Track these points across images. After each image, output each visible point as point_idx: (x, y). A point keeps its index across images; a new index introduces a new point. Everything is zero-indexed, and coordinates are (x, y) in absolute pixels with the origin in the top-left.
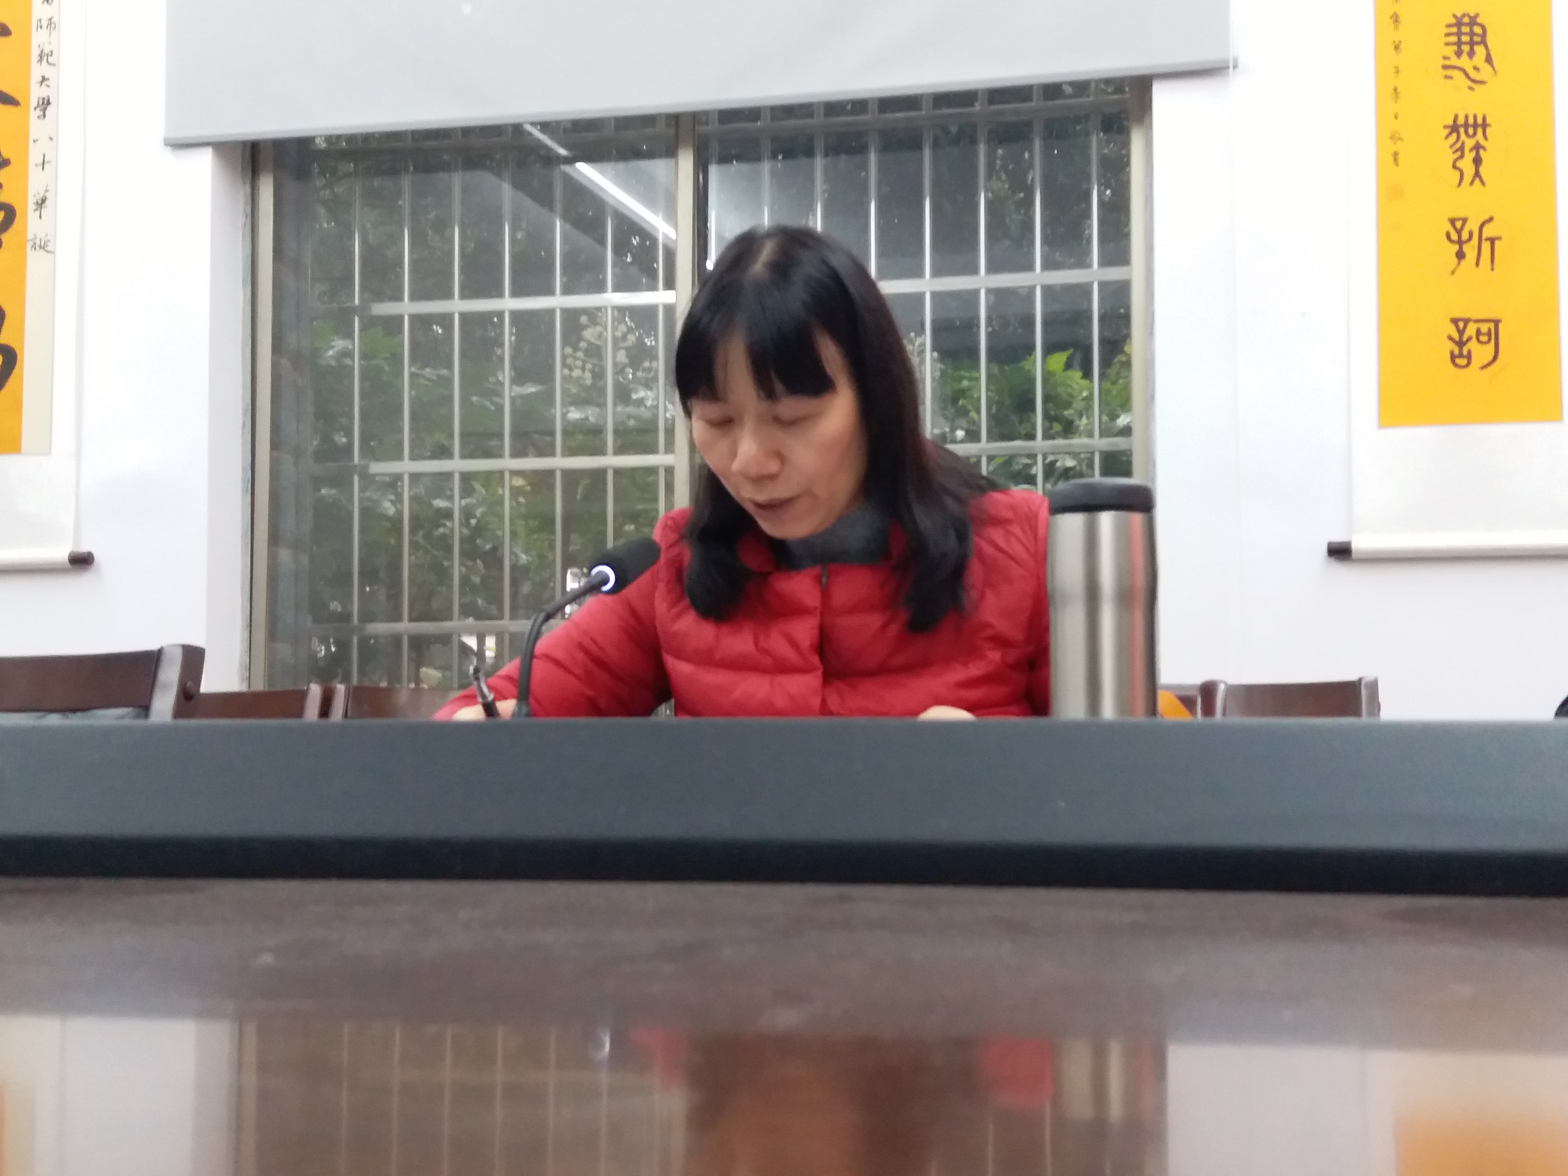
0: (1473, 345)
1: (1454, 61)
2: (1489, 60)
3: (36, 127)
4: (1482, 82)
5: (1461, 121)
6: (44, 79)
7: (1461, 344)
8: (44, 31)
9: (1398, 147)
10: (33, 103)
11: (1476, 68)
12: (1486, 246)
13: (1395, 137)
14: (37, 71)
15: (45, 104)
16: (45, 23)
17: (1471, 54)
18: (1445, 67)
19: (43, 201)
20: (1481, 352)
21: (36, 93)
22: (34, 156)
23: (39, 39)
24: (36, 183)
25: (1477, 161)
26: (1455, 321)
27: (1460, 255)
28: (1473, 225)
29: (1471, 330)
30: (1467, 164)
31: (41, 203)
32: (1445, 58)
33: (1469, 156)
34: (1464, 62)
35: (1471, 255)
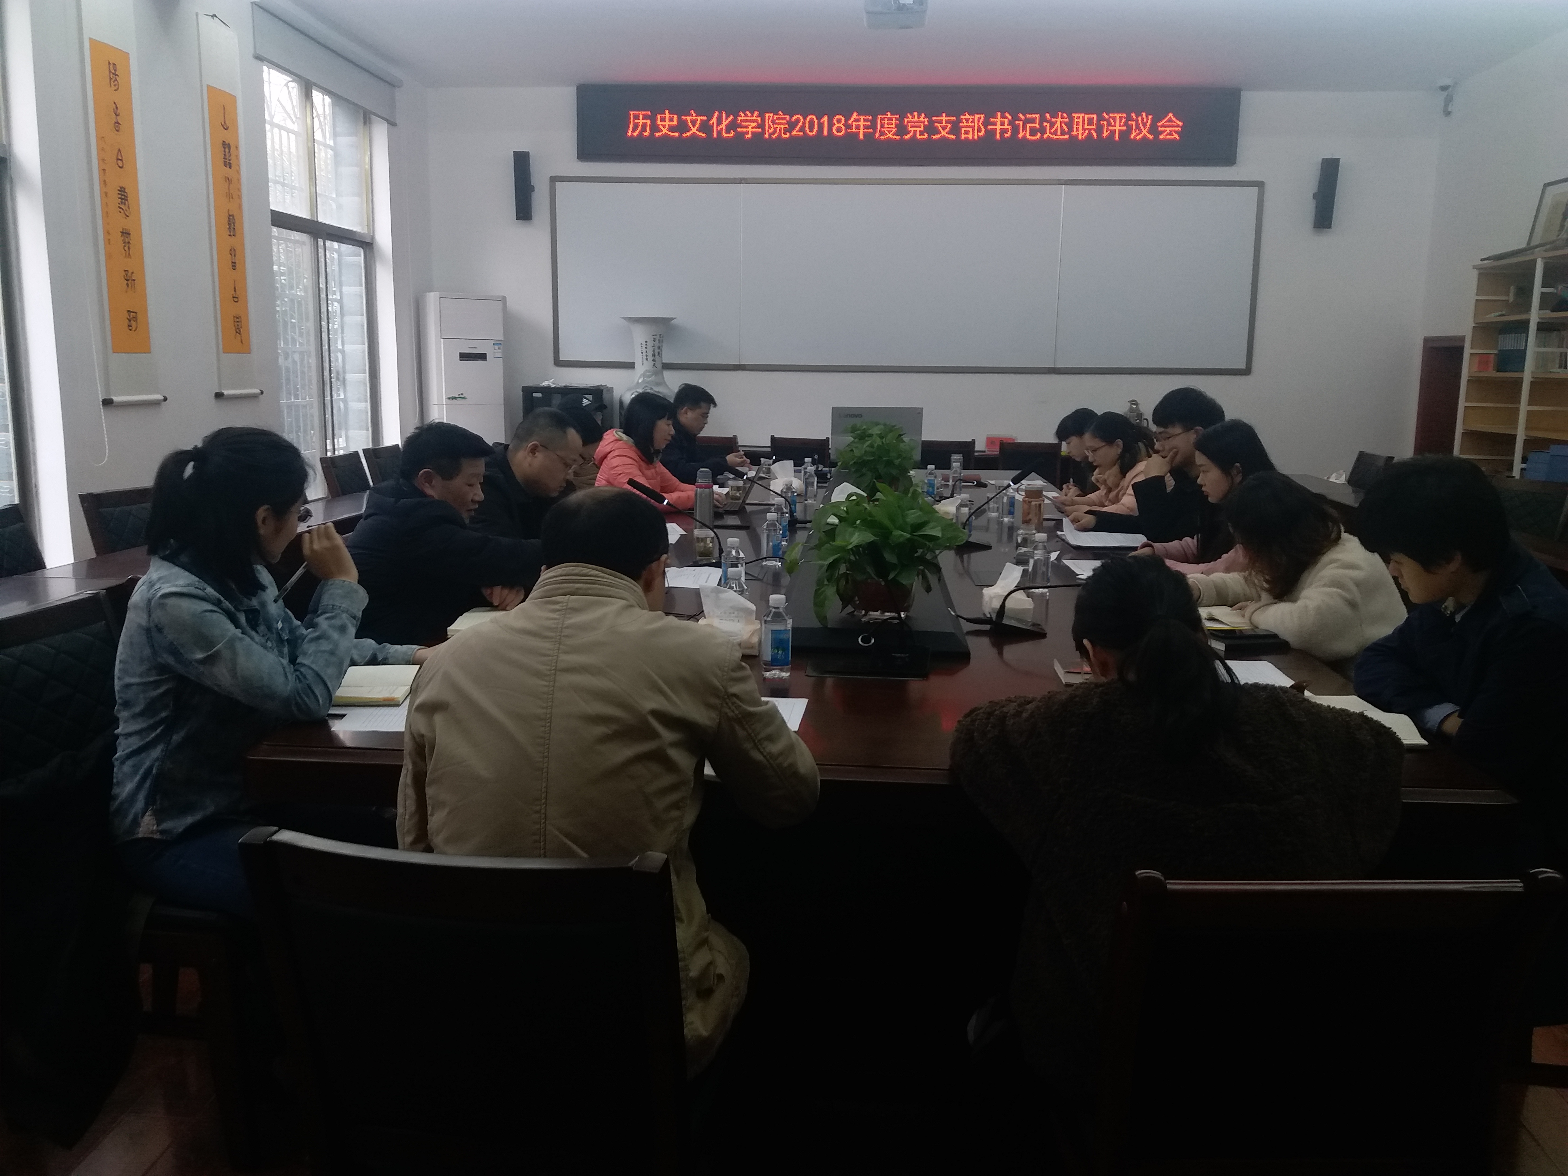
0: (132, 322)
1: (120, 206)
2: (129, 208)
4: (127, 216)
5: (124, 231)
7: (130, 320)
9: (110, 237)
11: (126, 210)
12: (132, 282)
13: (108, 233)
17: (125, 204)
20: (133, 324)
25: (129, 248)
26: (128, 311)
27: (128, 285)
28: (129, 274)
29: (132, 316)
30: (126, 248)
33: (127, 245)
34: (123, 206)
35: (130, 285)
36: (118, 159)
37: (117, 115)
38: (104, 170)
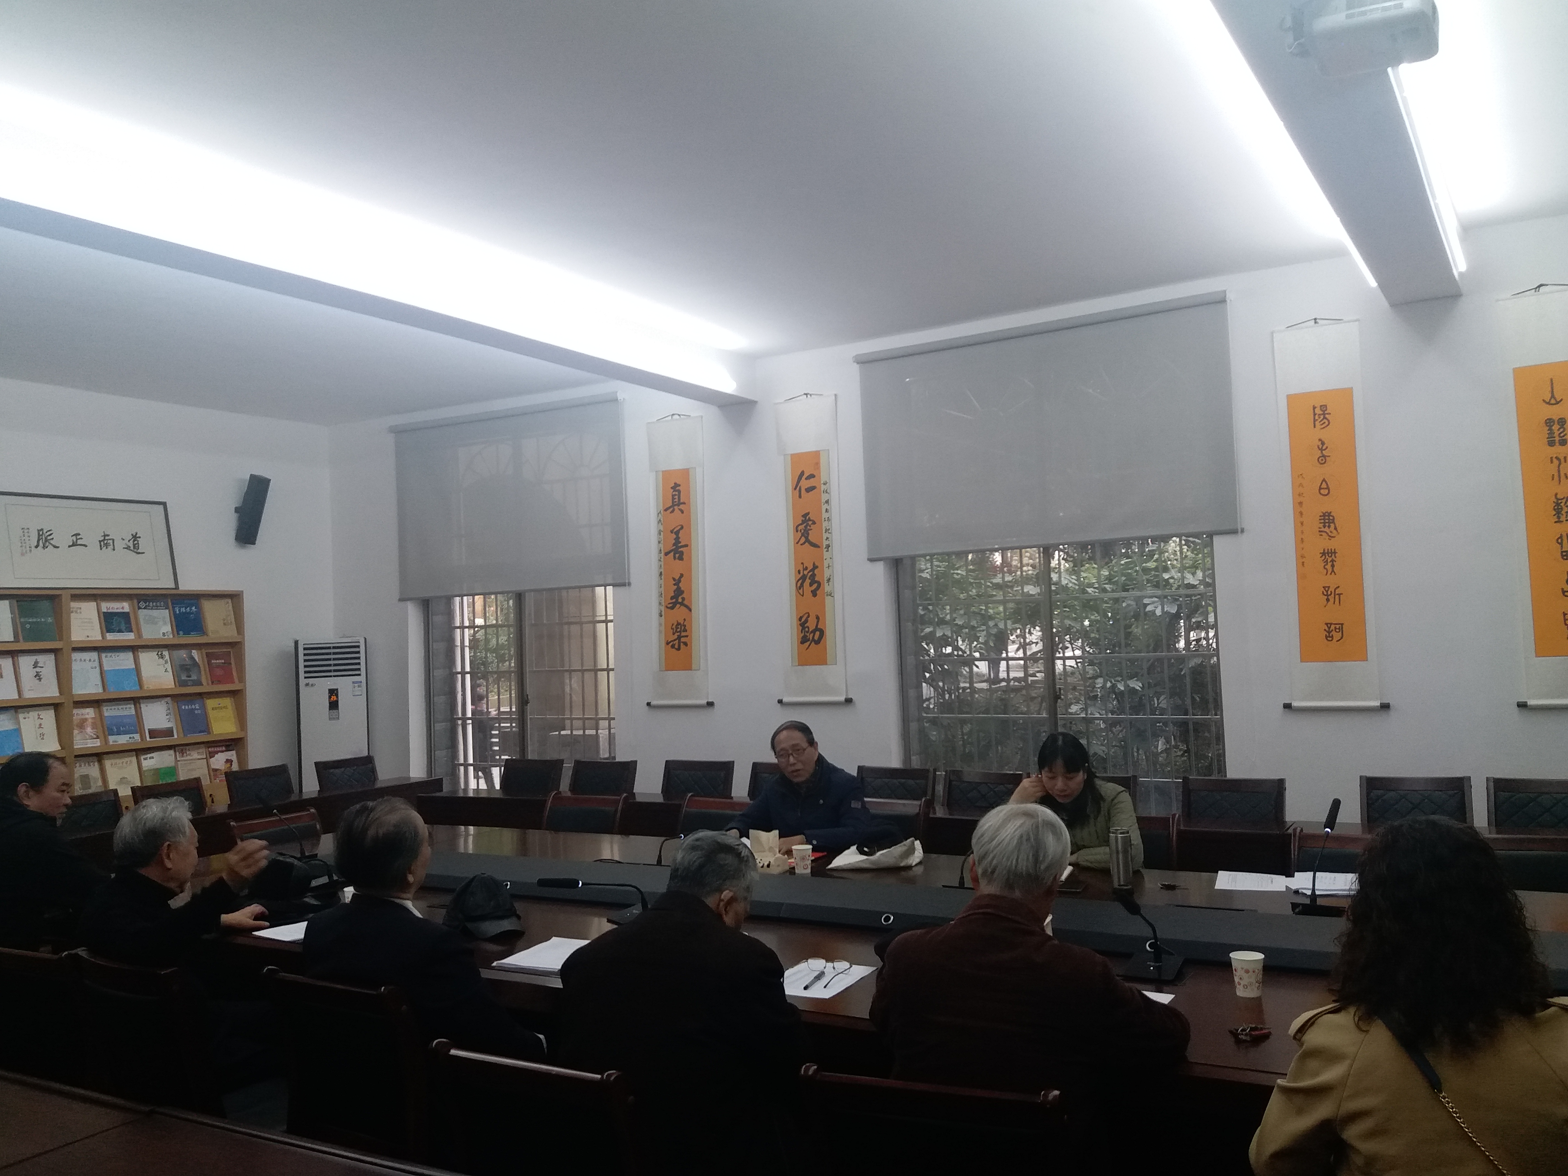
0: (1333, 633)
1: (1323, 529)
2: (1336, 529)
3: (826, 555)
4: (1334, 537)
5: (1326, 551)
6: (827, 538)
7: (1329, 632)
8: (827, 522)
9: (1304, 560)
10: (825, 546)
11: (1331, 532)
12: (1337, 597)
13: (1303, 557)
14: (825, 536)
15: (828, 546)
16: (826, 519)
17: (1329, 527)
18: (1319, 531)
19: (829, 579)
20: (1337, 636)
21: (825, 543)
22: (826, 565)
23: (825, 524)
24: (827, 574)
25: (1333, 566)
26: (1327, 624)
27: (1328, 600)
28: (1332, 589)
29: (1333, 627)
30: (1329, 567)
31: (829, 580)
32: (1320, 528)
33: (1330, 564)
34: (1326, 529)
35: (1332, 600)
36: (1320, 489)
37: (1321, 450)
38: (1301, 503)
